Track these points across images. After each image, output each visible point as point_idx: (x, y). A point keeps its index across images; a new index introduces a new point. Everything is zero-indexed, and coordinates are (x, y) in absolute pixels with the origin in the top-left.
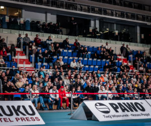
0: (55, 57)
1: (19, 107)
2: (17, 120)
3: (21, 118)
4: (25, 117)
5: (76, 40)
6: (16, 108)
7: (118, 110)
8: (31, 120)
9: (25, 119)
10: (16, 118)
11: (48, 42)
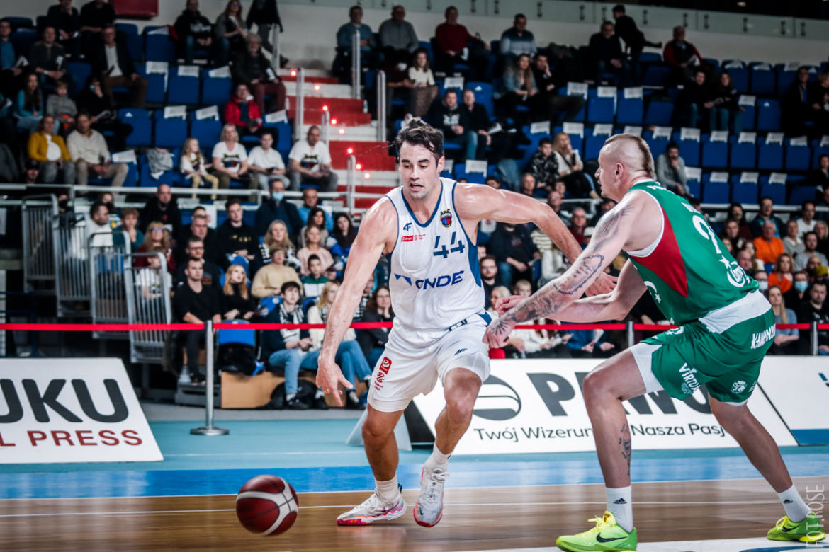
0: (539, 128)
1: (56, 386)
2: (34, 442)
3: (54, 433)
4: (72, 428)
5: (678, 32)
6: (42, 391)
7: (564, 404)
8: (98, 439)
9: (74, 438)
10: (30, 433)
11: (507, 45)
